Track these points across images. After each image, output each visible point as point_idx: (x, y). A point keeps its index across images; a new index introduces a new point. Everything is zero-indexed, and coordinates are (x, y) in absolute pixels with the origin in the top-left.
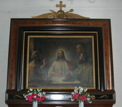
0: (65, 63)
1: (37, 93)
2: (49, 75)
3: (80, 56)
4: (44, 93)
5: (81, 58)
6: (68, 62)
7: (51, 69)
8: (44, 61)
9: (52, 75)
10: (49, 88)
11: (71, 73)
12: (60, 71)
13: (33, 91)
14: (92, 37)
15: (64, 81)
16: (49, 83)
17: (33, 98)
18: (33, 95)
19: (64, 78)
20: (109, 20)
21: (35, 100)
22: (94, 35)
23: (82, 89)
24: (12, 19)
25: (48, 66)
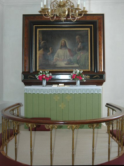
0: (67, 51)
1: (46, 74)
2: (54, 61)
3: (78, 45)
4: (51, 74)
5: (79, 46)
6: (69, 50)
7: (56, 55)
8: (50, 49)
9: (57, 60)
10: (54, 70)
11: (71, 58)
12: (63, 57)
13: (43, 73)
14: (89, 29)
15: (66, 64)
16: (55, 66)
17: (43, 78)
18: (43, 75)
19: (66, 62)
20: (103, 15)
21: (44, 79)
22: (91, 27)
23: (78, 71)
24: (23, 15)
25: (53, 53)
